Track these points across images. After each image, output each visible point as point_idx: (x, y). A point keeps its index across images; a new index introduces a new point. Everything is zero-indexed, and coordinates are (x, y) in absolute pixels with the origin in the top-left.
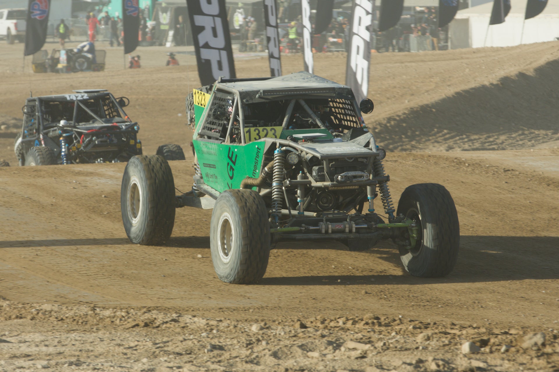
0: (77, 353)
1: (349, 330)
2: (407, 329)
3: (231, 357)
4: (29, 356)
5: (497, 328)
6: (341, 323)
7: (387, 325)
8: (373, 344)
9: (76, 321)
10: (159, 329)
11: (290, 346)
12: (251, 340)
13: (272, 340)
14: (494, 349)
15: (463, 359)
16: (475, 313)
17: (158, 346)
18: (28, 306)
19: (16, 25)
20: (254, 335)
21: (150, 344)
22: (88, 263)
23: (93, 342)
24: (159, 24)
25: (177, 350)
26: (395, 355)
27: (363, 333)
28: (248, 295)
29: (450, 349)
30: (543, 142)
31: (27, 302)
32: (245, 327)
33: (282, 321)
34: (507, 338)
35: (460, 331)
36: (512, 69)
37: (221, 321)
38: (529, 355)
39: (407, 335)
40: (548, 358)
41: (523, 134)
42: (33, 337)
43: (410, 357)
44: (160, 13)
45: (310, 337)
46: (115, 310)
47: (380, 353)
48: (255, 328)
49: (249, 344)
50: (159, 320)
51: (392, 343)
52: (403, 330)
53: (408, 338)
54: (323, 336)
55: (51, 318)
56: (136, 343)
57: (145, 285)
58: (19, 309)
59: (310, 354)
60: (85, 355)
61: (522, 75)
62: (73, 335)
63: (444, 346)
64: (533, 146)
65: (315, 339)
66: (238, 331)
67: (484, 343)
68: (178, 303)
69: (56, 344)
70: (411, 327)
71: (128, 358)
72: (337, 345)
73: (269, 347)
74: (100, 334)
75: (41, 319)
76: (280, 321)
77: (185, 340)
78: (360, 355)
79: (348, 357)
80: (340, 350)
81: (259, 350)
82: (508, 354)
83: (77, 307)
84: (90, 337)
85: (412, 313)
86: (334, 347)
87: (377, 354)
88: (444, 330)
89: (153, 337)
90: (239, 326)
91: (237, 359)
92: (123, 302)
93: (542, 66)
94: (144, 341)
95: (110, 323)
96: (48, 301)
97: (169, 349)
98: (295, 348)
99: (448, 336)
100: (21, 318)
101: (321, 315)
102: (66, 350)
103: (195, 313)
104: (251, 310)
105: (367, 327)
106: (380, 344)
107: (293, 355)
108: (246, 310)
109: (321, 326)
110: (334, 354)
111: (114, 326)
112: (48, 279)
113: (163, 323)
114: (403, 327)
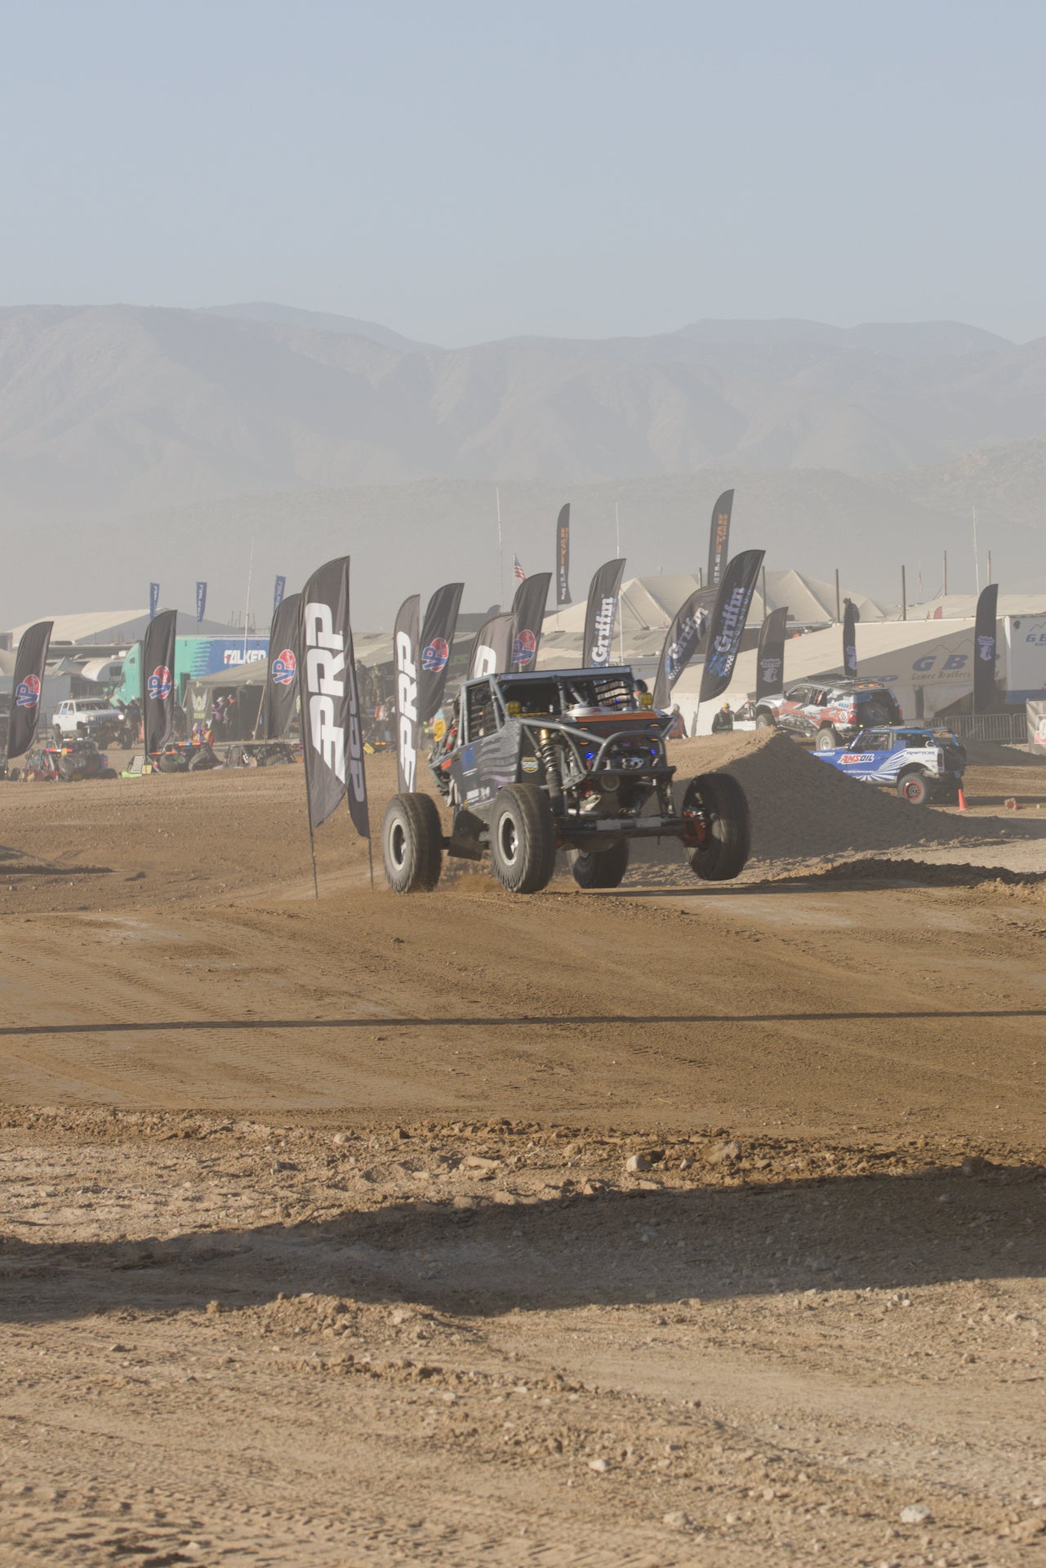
0: (94, 1176)
1: (468, 1140)
3: (306, 1179)
4: (28, 1179)
5: (672, 1135)
6: (456, 1131)
7: (520, 1133)
8: (503, 1159)
9: (91, 1130)
10: (206, 1141)
11: (388, 1163)
12: (334, 1156)
13: (363, 1156)
14: (670, 1164)
15: (629, 1178)
17: (205, 1164)
20: (338, 1148)
21: (193, 1162)
23: (115, 1160)
25: (232, 1170)
26: (533, 1175)
27: (488, 1145)
29: (610, 1166)
31: (22, 1103)
32: (325, 1138)
33: (375, 1128)
34: (687, 1149)
35: (622, 1140)
37: (291, 1129)
38: (719, 1173)
39: (549, 1146)
40: (745, 1176)
42: (32, 1152)
43: (555, 1177)
44: (194, 697)
45: (414, 1151)
46: (143, 1115)
47: (513, 1171)
48: (338, 1139)
49: (331, 1162)
50: (205, 1129)
51: (529, 1158)
52: (543, 1139)
53: (550, 1151)
54: (433, 1150)
55: (55, 1127)
56: (175, 1161)
57: (184, 1080)
58: (12, 1114)
59: (416, 1174)
60: (105, 1178)
62: (87, 1150)
63: (601, 1161)
65: (422, 1153)
66: (315, 1143)
67: (657, 1157)
68: (230, 1104)
69: (64, 1162)
70: (554, 1135)
71: (164, 1182)
72: (453, 1162)
73: (358, 1165)
74: (125, 1148)
75: (43, 1128)
76: (373, 1128)
77: (242, 1156)
78: (486, 1176)
79: (469, 1179)
80: (458, 1168)
81: (345, 1169)
82: (690, 1171)
83: (91, 1110)
84: (111, 1153)
85: (554, 1116)
86: (449, 1165)
87: (509, 1173)
88: (599, 1139)
89: (197, 1153)
90: (316, 1136)
91: (316, 1183)
92: (154, 1103)
94: (186, 1158)
95: (137, 1134)
96: (50, 1103)
97: (221, 1169)
98: (395, 1166)
99: (606, 1147)
100: (14, 1126)
101: (429, 1119)
102: (79, 1171)
103: (253, 1118)
104: (331, 1114)
105: (493, 1135)
106: (513, 1160)
107: (392, 1176)
108: (325, 1113)
109: (430, 1135)
110: (450, 1175)
111: (143, 1137)
112: (49, 1072)
113: (211, 1133)
114: (544, 1135)
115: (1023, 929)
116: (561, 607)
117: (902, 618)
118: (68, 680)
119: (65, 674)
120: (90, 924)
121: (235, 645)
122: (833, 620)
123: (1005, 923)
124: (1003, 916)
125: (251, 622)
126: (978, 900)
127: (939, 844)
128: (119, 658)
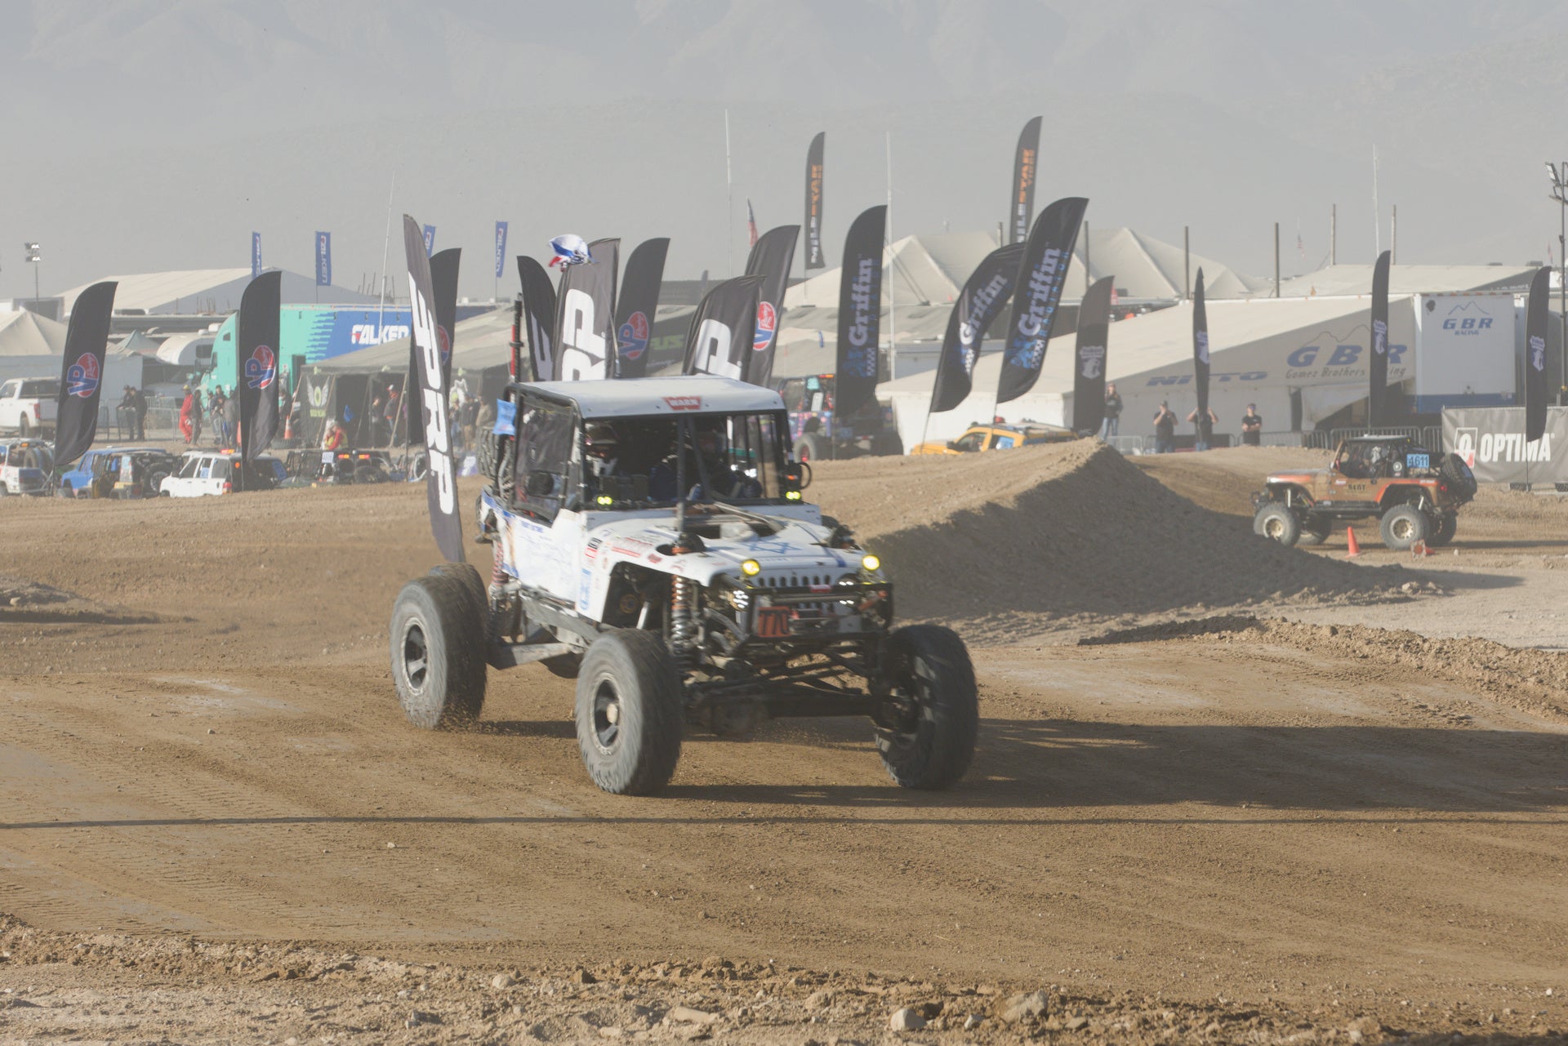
0: (163, 1028)
1: (675, 986)
2: (785, 984)
3: (453, 1036)
4: (72, 1032)
5: (953, 983)
6: (659, 974)
7: (747, 977)
8: (723, 1012)
9: (160, 966)
10: (318, 982)
11: (566, 1015)
12: (492, 1004)
13: (532, 1005)
14: (950, 1022)
15: (894, 1040)
16: (912, 954)
17: (316, 1014)
18: (68, 940)
19: (37, 408)
20: (497, 994)
21: (299, 1011)
22: (180, 857)
23: (193, 1006)
24: (306, 406)
25: (352, 1022)
26: (764, 1033)
27: (702, 992)
28: (483, 919)
29: (868, 1023)
30: (1033, 635)
31: (66, 930)
32: (481, 981)
33: (548, 969)
34: (973, 1002)
35: (884, 989)
36: (974, 496)
37: (434, 968)
38: (1017, 1034)
39: (786, 996)
40: (1053, 1039)
41: (994, 619)
42: (78, 996)
43: (794, 1037)
44: (310, 387)
45: (602, 999)
46: (232, 946)
47: (737, 1029)
48: (498, 982)
49: (488, 1012)
50: (316, 966)
51: (758, 1011)
52: (777, 986)
53: (787, 1002)
54: (628, 998)
55: (112, 962)
56: (274, 1009)
57: (289, 901)
58: (52, 943)
59: (604, 1031)
60: (178, 1031)
61: (992, 508)
62: (154, 994)
63: (857, 1016)
64: (1013, 641)
65: (612, 1002)
66: (466, 987)
67: (933, 1011)
68: (351, 934)
69: (123, 1009)
70: (793, 980)
71: (259, 1037)
72: (654, 1014)
73: (525, 1017)
74: (206, 991)
75: (94, 964)
76: (545, 969)
77: (366, 1003)
78: (699, 1034)
79: (675, 1036)
80: (661, 1023)
81: (507, 1023)
82: (978, 1031)
83: (161, 939)
84: (187, 997)
85: (793, 955)
86: (648, 1018)
87: (731, 1031)
88: (854, 987)
89: (305, 999)
90: (468, 977)
91: (467, 1040)
92: (247, 932)
93: (1031, 490)
94: (289, 1005)
95: (224, 971)
96: (105, 929)
97: (337, 1020)
98: (576, 1019)
99: (864, 997)
100: (55, 960)
101: (622, 957)
102: (143, 1022)
103: (383, 953)
104: (489, 949)
105: (709, 980)
106: (736, 1013)
107: (571, 1032)
108: (479, 947)
109: (623, 979)
110: (650, 1032)
111: (232, 977)
112: (106, 889)
113: (324, 972)
114: (778, 981)
115: (1434, 713)
116: (811, 272)
117: (1274, 294)
118: (139, 365)
119: (134, 354)
120: (164, 688)
121: (365, 319)
122: (1180, 297)
123: (1410, 706)
124: (1408, 697)
125: (389, 288)
126: (1374, 674)
127: (1321, 600)
128: (209, 334)
